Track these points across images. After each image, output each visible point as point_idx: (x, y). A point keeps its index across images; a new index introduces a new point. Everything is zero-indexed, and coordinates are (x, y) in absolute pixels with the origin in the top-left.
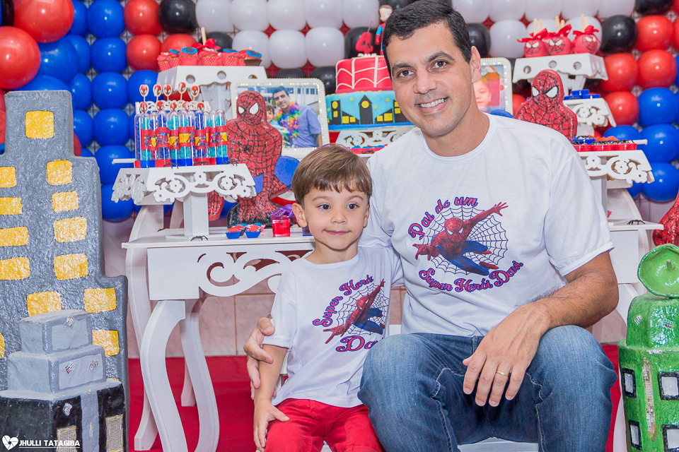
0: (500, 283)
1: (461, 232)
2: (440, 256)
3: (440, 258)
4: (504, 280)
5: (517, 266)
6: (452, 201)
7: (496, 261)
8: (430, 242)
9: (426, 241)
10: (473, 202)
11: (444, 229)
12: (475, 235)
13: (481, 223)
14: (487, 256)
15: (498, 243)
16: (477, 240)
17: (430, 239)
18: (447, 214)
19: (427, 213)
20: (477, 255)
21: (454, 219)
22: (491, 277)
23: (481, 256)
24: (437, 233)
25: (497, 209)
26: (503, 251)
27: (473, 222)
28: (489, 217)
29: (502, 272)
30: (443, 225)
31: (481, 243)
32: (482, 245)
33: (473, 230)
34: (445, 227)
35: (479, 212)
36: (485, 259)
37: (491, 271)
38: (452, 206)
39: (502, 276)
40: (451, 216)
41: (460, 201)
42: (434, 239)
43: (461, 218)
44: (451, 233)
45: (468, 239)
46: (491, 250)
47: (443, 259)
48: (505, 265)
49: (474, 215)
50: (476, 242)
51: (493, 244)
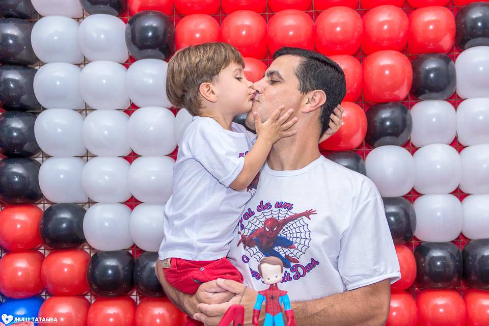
0: (297, 277)
1: (275, 229)
2: (256, 247)
3: (255, 249)
4: (302, 274)
5: (314, 263)
6: (273, 204)
7: (298, 256)
8: (248, 235)
9: (247, 233)
10: (289, 206)
11: (263, 226)
12: (285, 232)
13: (292, 222)
14: (292, 250)
15: (303, 241)
16: (285, 236)
17: (250, 231)
18: (268, 214)
19: (249, 210)
20: (283, 249)
21: (272, 219)
22: (292, 270)
23: (287, 250)
24: (257, 228)
25: (308, 214)
26: (305, 247)
27: (286, 221)
28: (299, 219)
29: (301, 266)
30: (263, 223)
31: (288, 238)
32: (289, 241)
33: (284, 228)
34: (264, 224)
35: (292, 214)
36: (289, 252)
37: (292, 264)
38: (273, 208)
39: (300, 270)
40: (270, 216)
41: (279, 205)
42: (254, 232)
43: (277, 218)
44: (268, 230)
45: (279, 235)
46: (296, 245)
47: (258, 250)
48: (304, 261)
49: (287, 216)
50: (284, 238)
51: (298, 240)
